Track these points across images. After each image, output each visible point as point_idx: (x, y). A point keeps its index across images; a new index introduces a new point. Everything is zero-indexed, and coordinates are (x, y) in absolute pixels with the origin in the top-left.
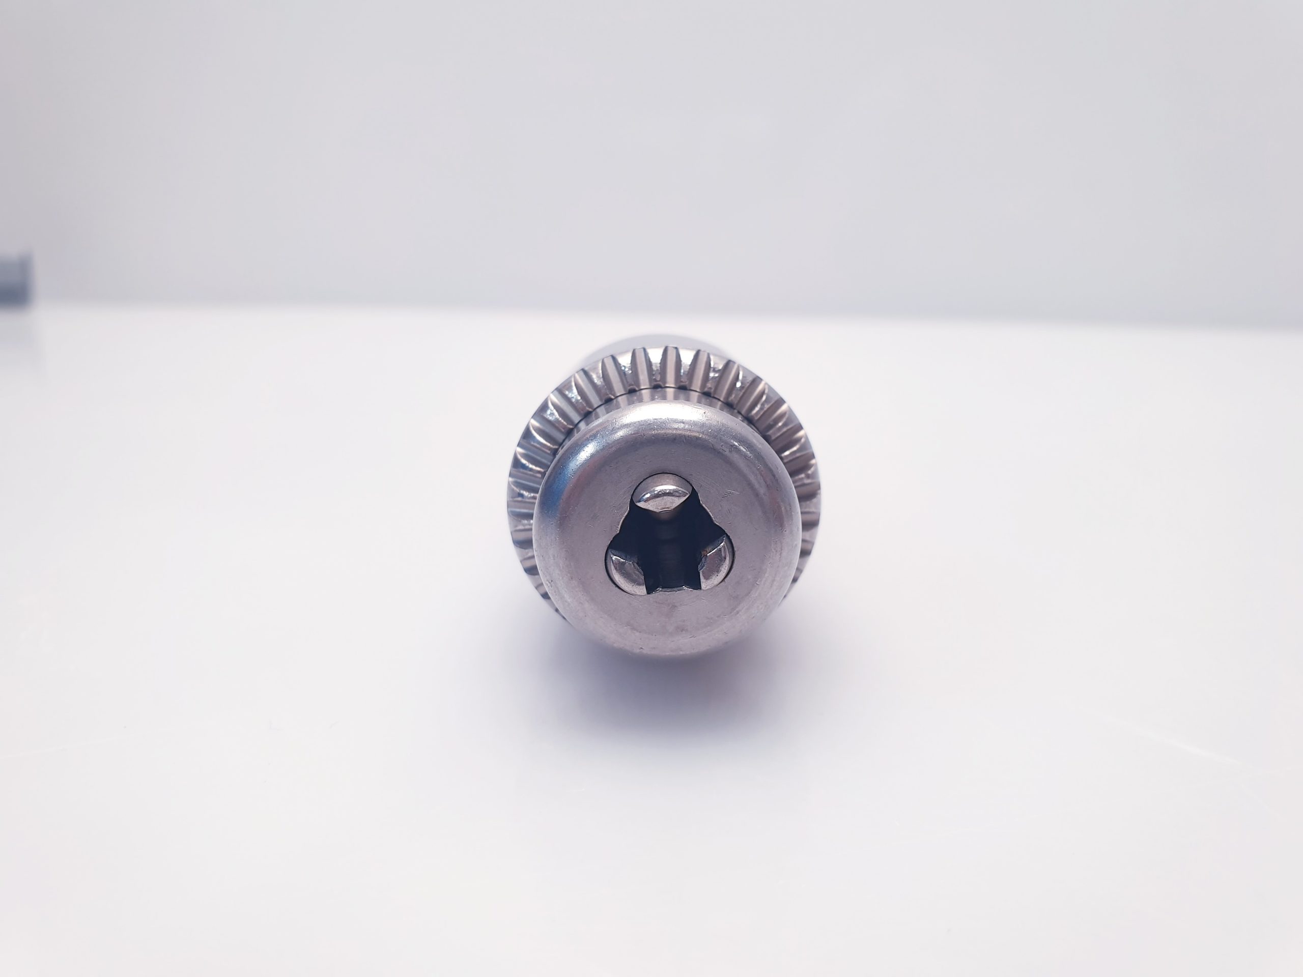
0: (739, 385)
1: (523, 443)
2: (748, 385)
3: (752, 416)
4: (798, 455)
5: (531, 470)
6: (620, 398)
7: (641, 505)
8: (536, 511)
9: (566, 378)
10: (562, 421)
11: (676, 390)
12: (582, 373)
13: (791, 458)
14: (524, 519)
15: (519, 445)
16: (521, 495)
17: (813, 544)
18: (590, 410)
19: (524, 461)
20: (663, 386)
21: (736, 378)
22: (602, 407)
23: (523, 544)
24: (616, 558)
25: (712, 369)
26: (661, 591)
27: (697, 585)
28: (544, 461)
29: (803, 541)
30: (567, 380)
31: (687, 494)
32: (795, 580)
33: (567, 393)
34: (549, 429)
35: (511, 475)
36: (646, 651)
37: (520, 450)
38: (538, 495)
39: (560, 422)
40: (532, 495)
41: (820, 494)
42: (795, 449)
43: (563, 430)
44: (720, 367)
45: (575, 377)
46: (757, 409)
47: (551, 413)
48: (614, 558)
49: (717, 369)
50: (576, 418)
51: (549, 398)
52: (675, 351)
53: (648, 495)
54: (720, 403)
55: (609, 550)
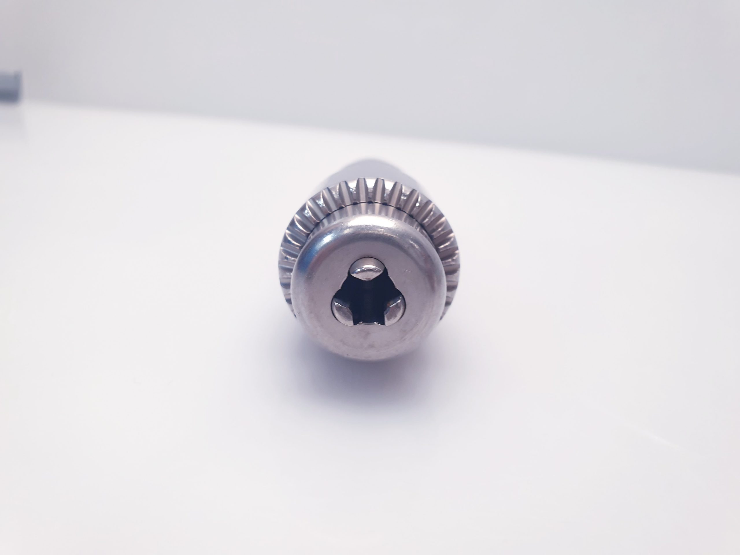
0: (418, 205)
1: (290, 228)
2: (423, 205)
3: (424, 224)
4: (449, 248)
5: (293, 244)
6: (348, 207)
7: (354, 275)
8: (294, 268)
9: (318, 192)
10: (314, 218)
11: (381, 204)
12: (327, 190)
13: (444, 249)
14: (288, 272)
15: (288, 229)
16: (286, 258)
17: (452, 299)
18: (330, 212)
19: (290, 239)
20: (373, 202)
21: (417, 201)
22: (337, 211)
23: (286, 286)
24: (337, 304)
25: (403, 194)
26: (362, 324)
27: (382, 323)
28: (301, 239)
29: (447, 297)
30: (318, 193)
31: (381, 271)
32: (441, 318)
33: (317, 201)
34: (305, 222)
35: (282, 246)
36: (351, 356)
37: (288, 232)
38: (297, 260)
39: (312, 218)
40: (293, 259)
41: (459, 270)
42: (447, 244)
43: (313, 223)
44: (408, 193)
45: (323, 192)
46: (427, 220)
47: (307, 213)
48: (336, 304)
49: (406, 195)
50: (321, 216)
51: (307, 203)
52: (382, 181)
53: (359, 270)
54: (406, 214)
55: (334, 299)
